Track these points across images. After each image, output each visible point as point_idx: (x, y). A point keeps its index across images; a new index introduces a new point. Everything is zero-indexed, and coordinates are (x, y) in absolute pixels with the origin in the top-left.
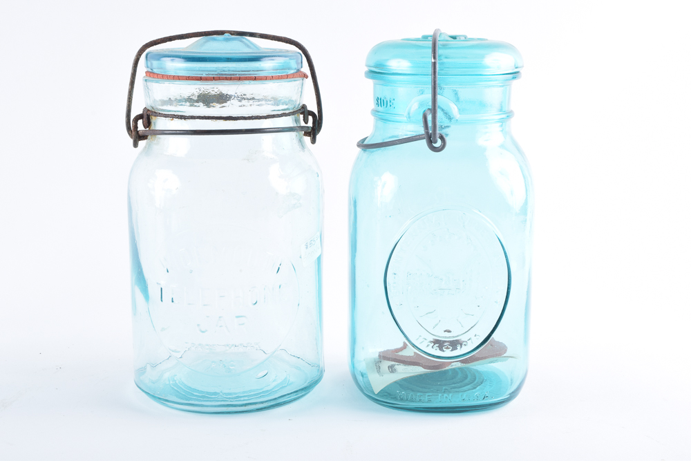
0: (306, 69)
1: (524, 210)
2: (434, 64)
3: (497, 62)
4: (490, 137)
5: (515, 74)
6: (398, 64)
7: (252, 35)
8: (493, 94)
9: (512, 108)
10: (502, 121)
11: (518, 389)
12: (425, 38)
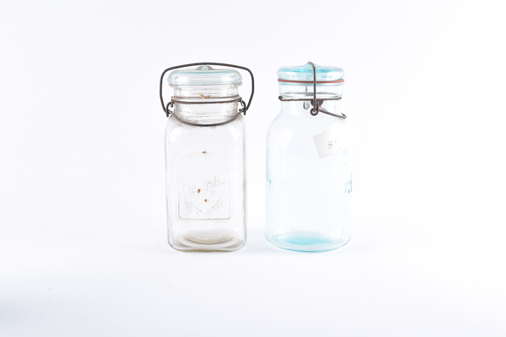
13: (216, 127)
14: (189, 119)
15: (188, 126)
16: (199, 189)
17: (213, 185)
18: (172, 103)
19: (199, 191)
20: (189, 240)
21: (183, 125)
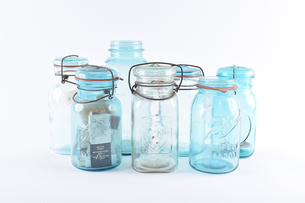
0: (202, 74)
1: (255, 109)
2: (234, 75)
3: (249, 74)
4: (247, 92)
5: (253, 77)
6: (225, 74)
7: (189, 65)
8: (248, 81)
9: (252, 84)
10: (250, 88)
11: (252, 153)
12: (231, 67)
13: (164, 100)
14: (148, 95)
15: (148, 100)
16: (153, 136)
17: (162, 134)
18: (136, 86)
19: (153, 137)
20: (144, 166)
21: (144, 99)
